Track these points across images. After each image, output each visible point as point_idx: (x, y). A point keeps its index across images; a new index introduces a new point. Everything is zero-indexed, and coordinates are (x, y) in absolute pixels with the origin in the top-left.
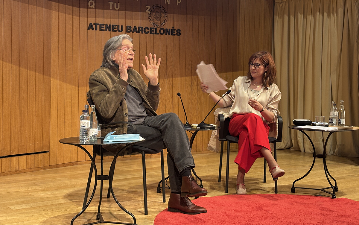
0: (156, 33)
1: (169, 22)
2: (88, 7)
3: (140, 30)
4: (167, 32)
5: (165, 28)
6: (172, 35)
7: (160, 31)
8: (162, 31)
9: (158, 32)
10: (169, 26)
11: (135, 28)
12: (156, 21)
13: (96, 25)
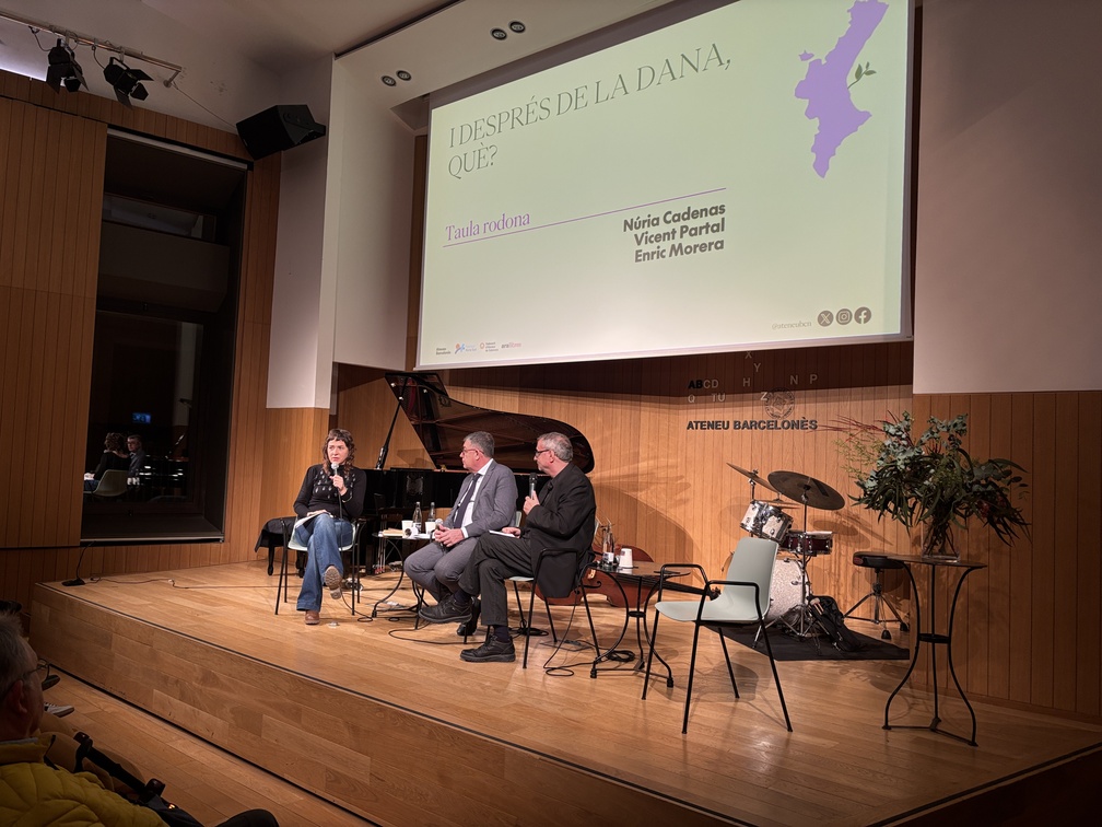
0: (776, 428)
1: (797, 410)
2: (688, 403)
3: (754, 425)
4: (794, 425)
5: (789, 419)
6: (802, 428)
7: (783, 424)
8: (786, 425)
9: (779, 426)
10: (797, 414)
11: (746, 423)
12: (776, 410)
13: (697, 423)
